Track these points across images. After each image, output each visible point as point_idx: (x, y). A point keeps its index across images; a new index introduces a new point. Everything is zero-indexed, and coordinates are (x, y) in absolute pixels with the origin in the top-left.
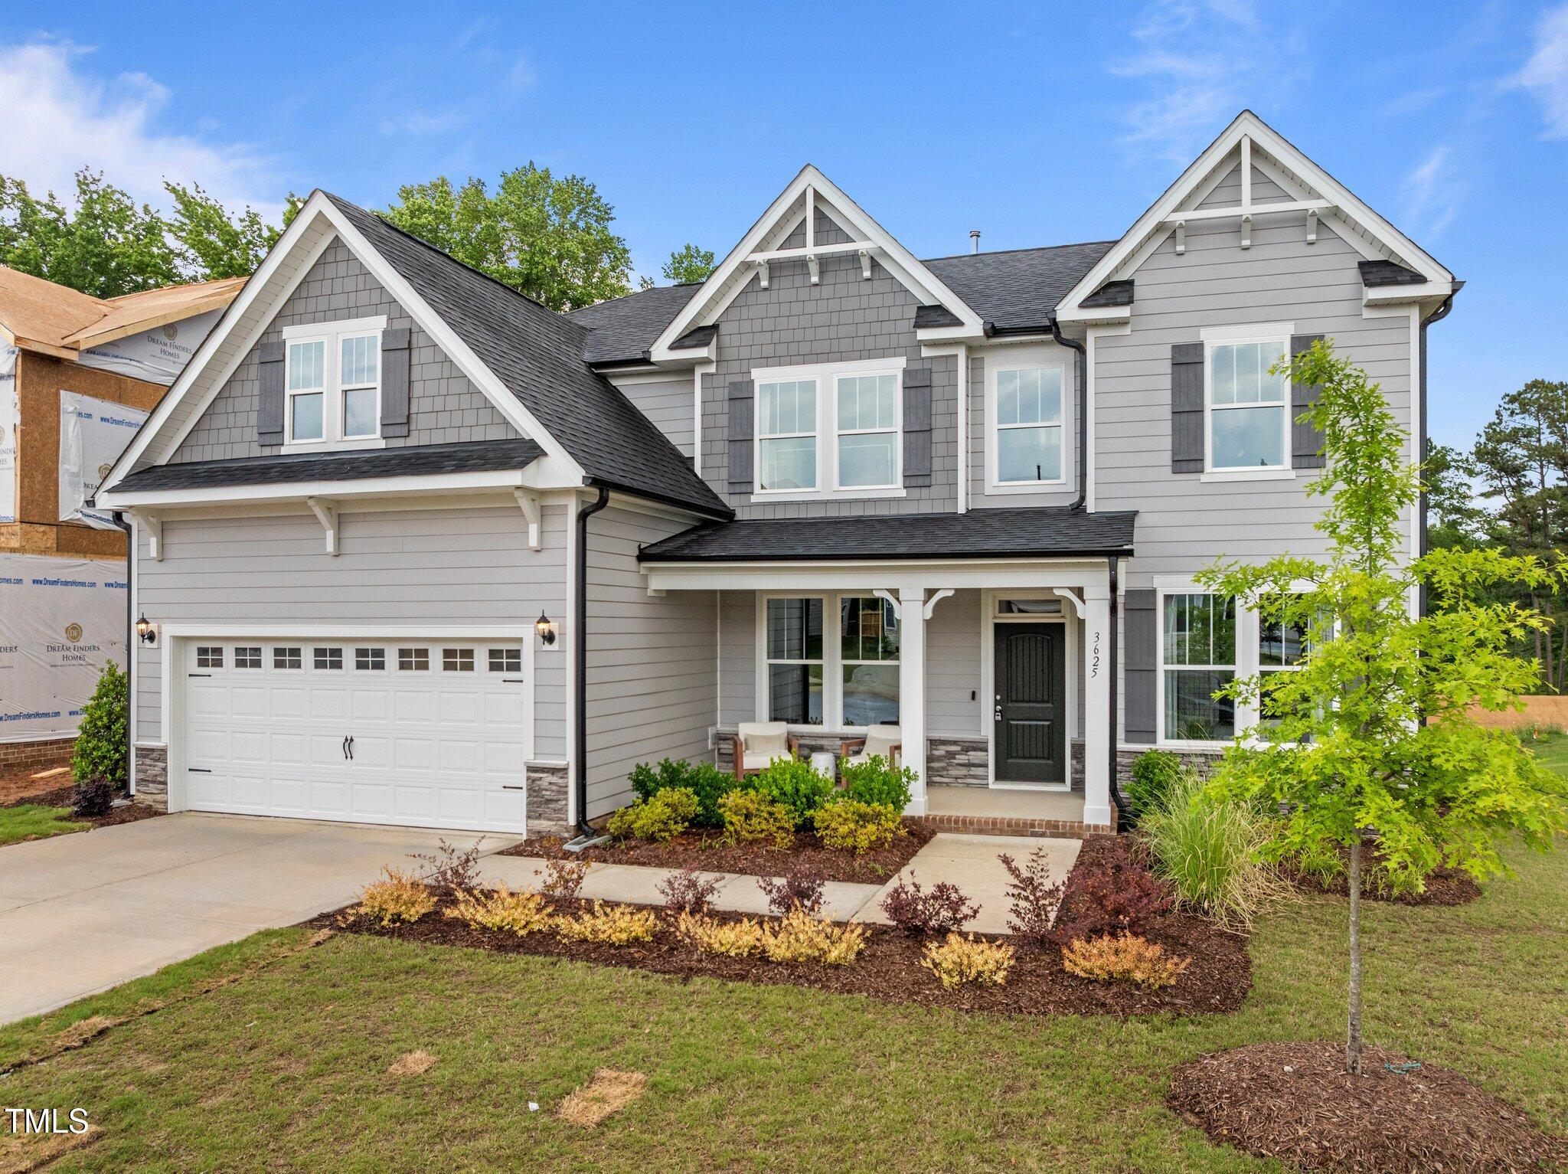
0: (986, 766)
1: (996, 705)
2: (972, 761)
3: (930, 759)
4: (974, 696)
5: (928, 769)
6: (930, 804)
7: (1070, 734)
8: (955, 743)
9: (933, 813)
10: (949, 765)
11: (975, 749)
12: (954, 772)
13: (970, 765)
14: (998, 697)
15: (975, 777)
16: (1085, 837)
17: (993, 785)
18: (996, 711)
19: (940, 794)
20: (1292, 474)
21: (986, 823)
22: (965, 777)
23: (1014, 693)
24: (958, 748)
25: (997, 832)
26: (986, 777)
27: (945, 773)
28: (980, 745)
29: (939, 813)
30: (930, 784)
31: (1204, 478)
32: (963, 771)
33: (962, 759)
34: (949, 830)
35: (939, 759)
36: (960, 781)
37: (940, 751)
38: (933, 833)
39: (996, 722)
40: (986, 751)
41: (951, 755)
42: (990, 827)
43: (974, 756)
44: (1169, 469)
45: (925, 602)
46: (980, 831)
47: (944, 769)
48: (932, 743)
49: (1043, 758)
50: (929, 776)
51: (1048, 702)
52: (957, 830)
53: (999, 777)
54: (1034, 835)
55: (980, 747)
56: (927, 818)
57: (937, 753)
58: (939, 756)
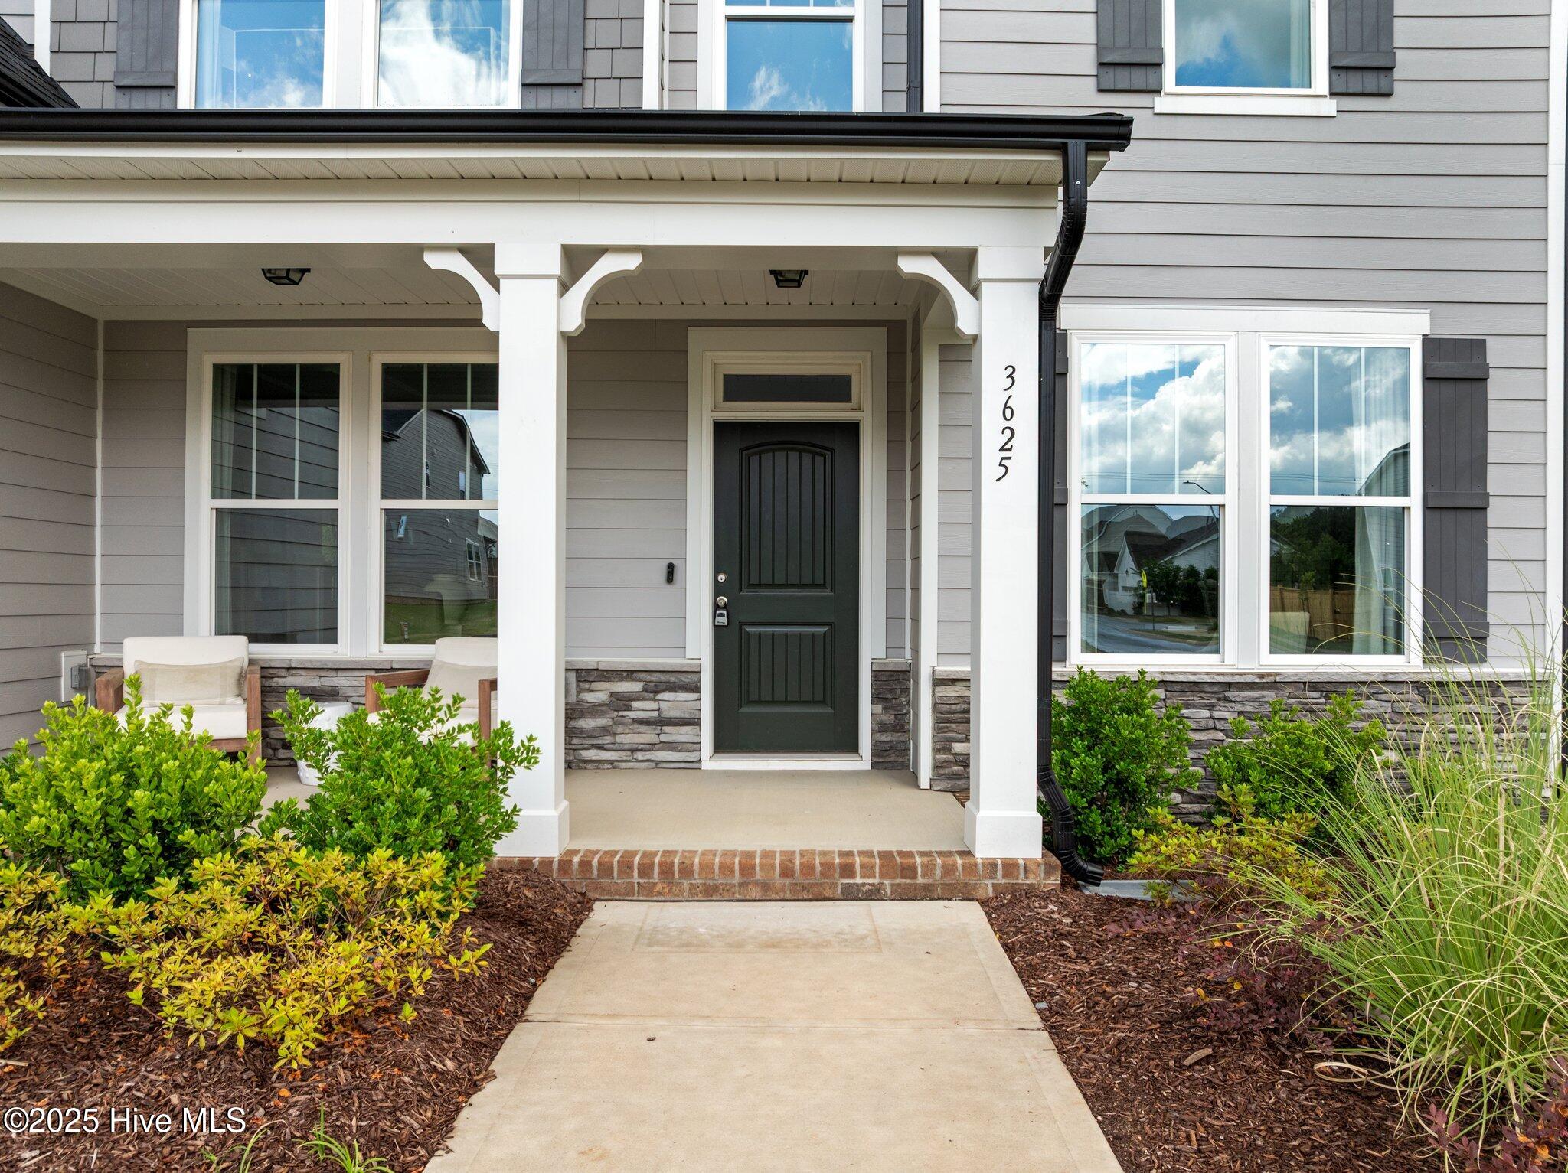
0: (695, 722)
1: (716, 594)
2: (667, 714)
3: (573, 712)
4: (670, 573)
5: (570, 732)
6: (576, 823)
7: (871, 648)
8: (629, 674)
9: (583, 845)
10: (616, 722)
11: (673, 688)
12: (627, 738)
13: (662, 722)
14: (722, 578)
15: (672, 747)
16: (981, 894)
17: (711, 762)
18: (716, 607)
19: (599, 789)
20: (1330, 107)
21: (726, 869)
22: (652, 747)
23: (754, 566)
24: (637, 687)
25: (755, 893)
26: (696, 746)
27: (608, 740)
28: (685, 679)
29: (599, 843)
30: (572, 765)
31: (1161, 104)
32: (648, 736)
33: (644, 708)
34: (625, 894)
35: (595, 710)
36: (640, 756)
37: (599, 694)
38: (583, 906)
39: (717, 628)
40: (697, 689)
41: (622, 701)
42: (737, 879)
43: (672, 703)
44: (1092, 83)
45: (564, 287)
46: (710, 893)
47: (605, 731)
48: (581, 676)
49: (813, 702)
50: (570, 748)
51: (823, 586)
52: (649, 894)
53: (723, 744)
54: (852, 894)
55: (685, 682)
56: (565, 864)
57: (589, 697)
58: (595, 705)
